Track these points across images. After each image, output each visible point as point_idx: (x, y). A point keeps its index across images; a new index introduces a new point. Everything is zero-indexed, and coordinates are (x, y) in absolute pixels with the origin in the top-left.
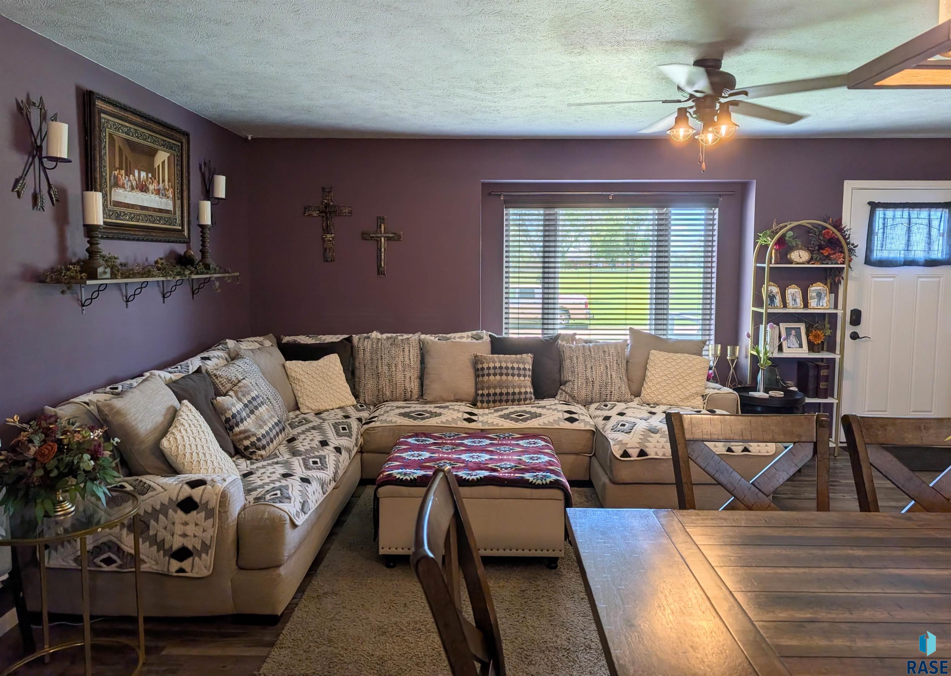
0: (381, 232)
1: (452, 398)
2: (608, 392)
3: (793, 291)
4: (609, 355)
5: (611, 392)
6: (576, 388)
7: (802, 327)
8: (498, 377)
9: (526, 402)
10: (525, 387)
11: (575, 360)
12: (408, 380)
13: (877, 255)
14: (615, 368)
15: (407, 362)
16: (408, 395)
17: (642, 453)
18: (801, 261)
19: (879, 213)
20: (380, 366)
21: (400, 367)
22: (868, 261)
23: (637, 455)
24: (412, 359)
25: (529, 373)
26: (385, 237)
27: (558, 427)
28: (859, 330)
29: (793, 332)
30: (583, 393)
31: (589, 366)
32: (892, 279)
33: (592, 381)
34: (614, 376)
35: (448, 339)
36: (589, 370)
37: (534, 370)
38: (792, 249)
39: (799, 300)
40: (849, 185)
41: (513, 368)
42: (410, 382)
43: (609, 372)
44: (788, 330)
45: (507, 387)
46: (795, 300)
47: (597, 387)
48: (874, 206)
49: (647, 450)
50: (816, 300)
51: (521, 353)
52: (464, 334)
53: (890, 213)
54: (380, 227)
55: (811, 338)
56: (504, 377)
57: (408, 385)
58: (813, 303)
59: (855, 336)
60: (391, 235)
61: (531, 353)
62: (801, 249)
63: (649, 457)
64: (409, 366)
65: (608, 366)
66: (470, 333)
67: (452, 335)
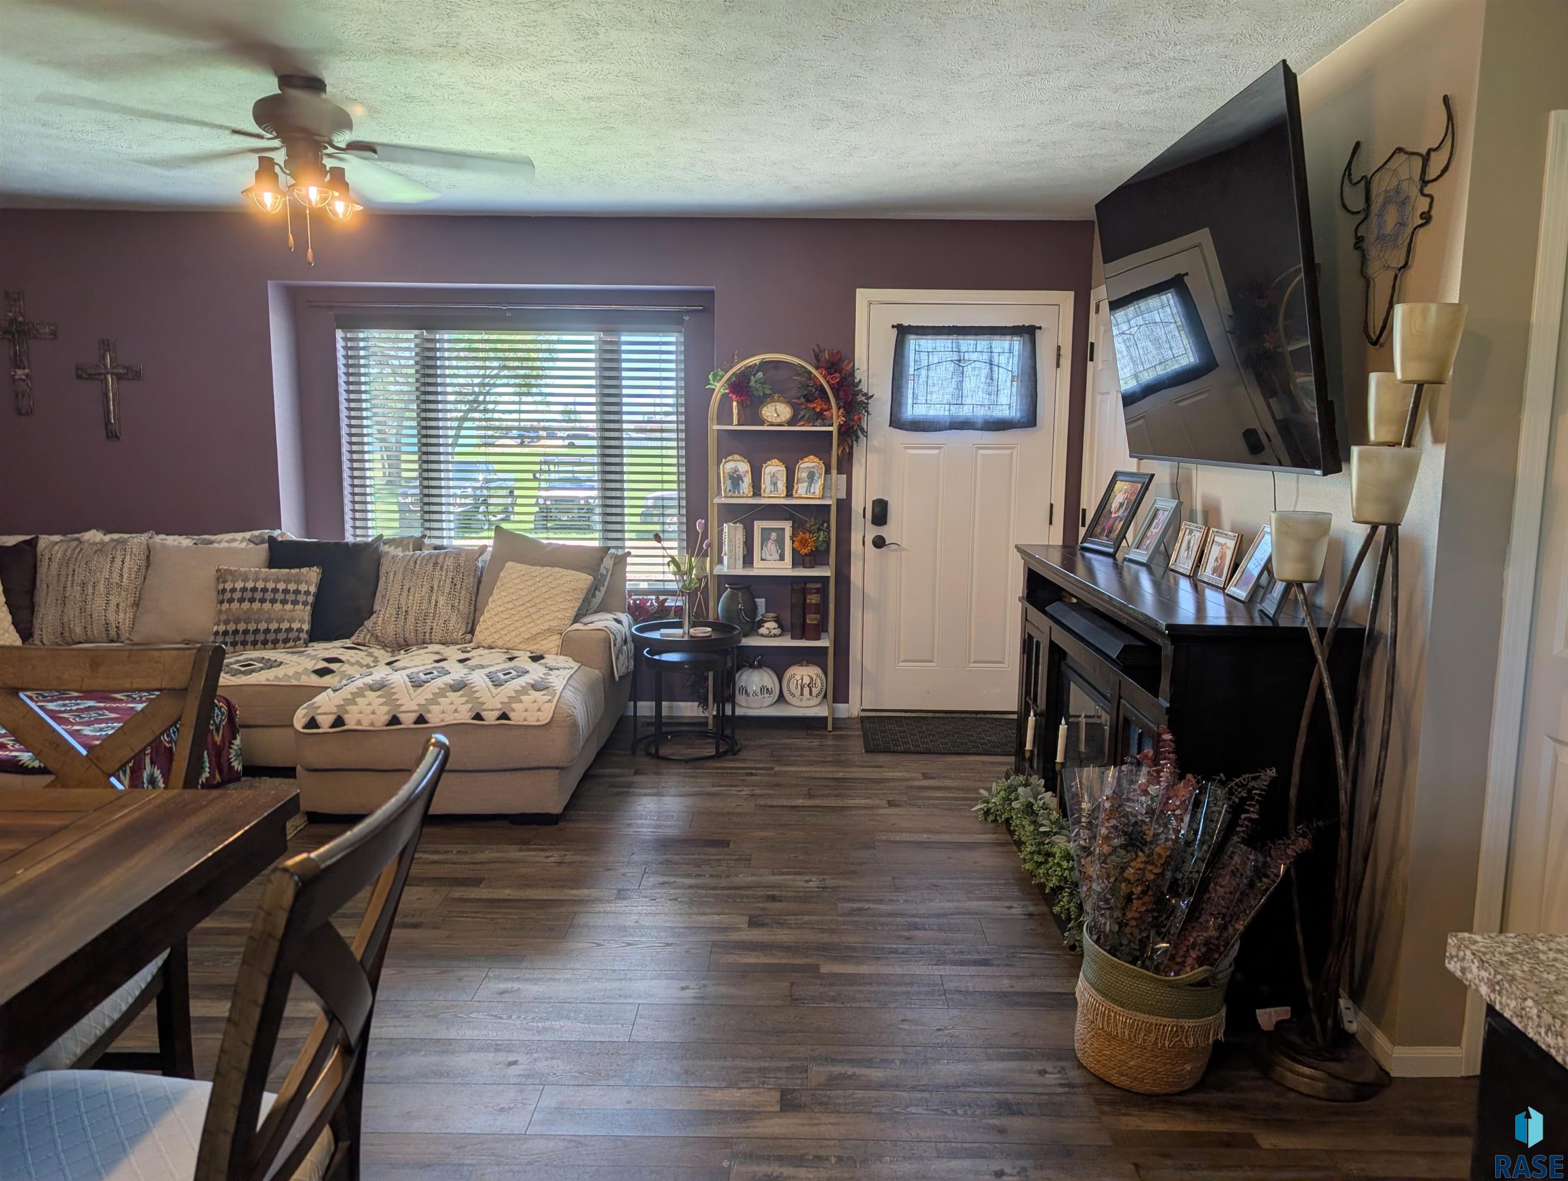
0: (105, 366)
1: (179, 639)
2: (428, 629)
3: (774, 470)
4: (441, 569)
5: (432, 629)
6: (380, 622)
7: (787, 526)
8: (246, 605)
9: (288, 645)
10: (302, 621)
11: (392, 577)
12: (112, 608)
13: (913, 410)
14: (447, 590)
15: (116, 578)
16: (113, 633)
17: (339, 722)
18: (779, 420)
19: (913, 343)
20: (69, 585)
21: (101, 587)
22: (896, 422)
23: (329, 724)
24: (125, 576)
25: (311, 599)
26: (112, 374)
27: (296, 683)
28: (887, 532)
29: (774, 535)
30: (391, 629)
31: (406, 588)
32: (936, 452)
34: (441, 603)
35: (211, 542)
36: (405, 594)
37: (319, 594)
38: (763, 400)
39: (782, 485)
40: (863, 296)
41: (275, 590)
42: (117, 612)
43: (434, 597)
44: (766, 532)
45: (258, 621)
46: (775, 484)
47: (411, 619)
48: (903, 331)
50: (806, 484)
51: (300, 567)
52: (239, 536)
53: (926, 343)
54: (104, 357)
55: (796, 545)
56: (256, 605)
57: (111, 617)
58: (801, 489)
59: (879, 543)
60: (121, 371)
61: (318, 565)
62: (778, 401)
63: (345, 728)
64: (119, 586)
65: (436, 588)
66: (248, 535)
67: (219, 537)
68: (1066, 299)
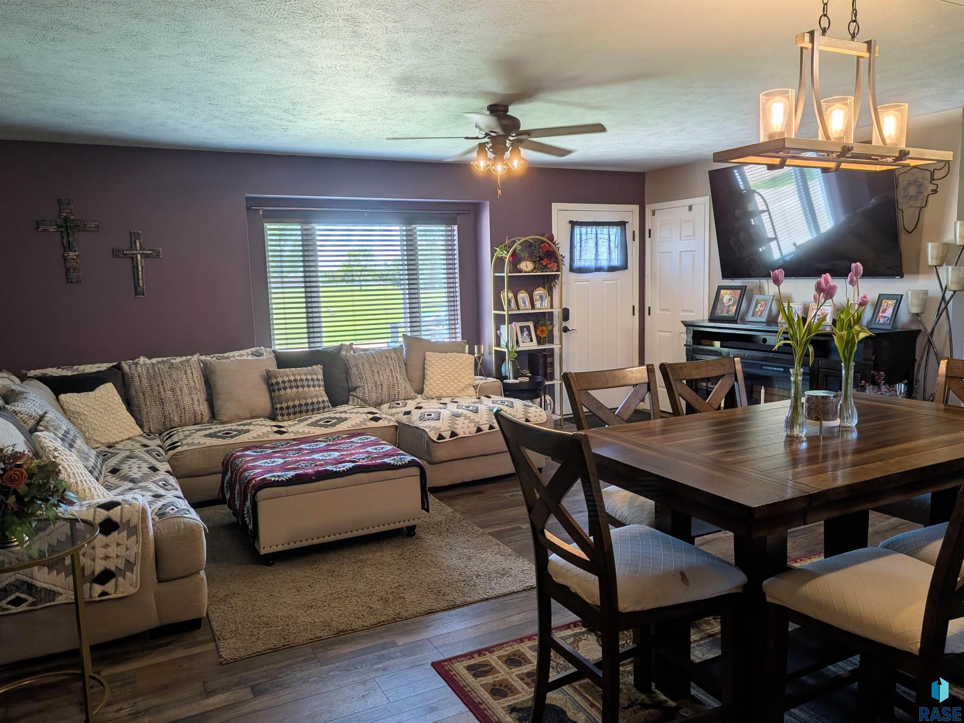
0: (136, 248)
1: (249, 416)
2: (396, 392)
3: (523, 295)
4: (391, 358)
5: (399, 392)
6: (367, 392)
7: (531, 324)
8: (294, 390)
9: (325, 410)
10: (322, 396)
11: (361, 366)
12: (196, 403)
13: (578, 264)
14: (398, 371)
15: (192, 384)
16: (199, 418)
17: (453, 434)
18: (528, 270)
19: (577, 230)
20: (162, 391)
21: (185, 390)
22: (572, 270)
23: (449, 436)
24: (196, 381)
25: (322, 383)
26: (141, 254)
27: (365, 427)
28: (569, 324)
29: (525, 329)
30: (374, 396)
31: (376, 371)
32: (587, 283)
33: (381, 384)
34: (399, 378)
35: (228, 358)
36: (376, 375)
37: (325, 380)
38: (520, 261)
39: (528, 303)
40: (555, 206)
41: (307, 380)
42: (199, 405)
43: (394, 375)
44: (522, 328)
45: (305, 399)
46: (525, 303)
47: (385, 389)
48: (573, 224)
49: (457, 431)
50: (540, 302)
51: (311, 365)
52: (243, 352)
53: (584, 229)
54: (135, 243)
55: (538, 333)
56: (301, 389)
57: (197, 408)
58: (538, 304)
59: (566, 330)
60: (149, 252)
61: (320, 364)
62: (527, 260)
63: (459, 436)
64: (195, 388)
65: (392, 369)
66: (249, 351)
67: (231, 354)
68: (636, 208)
